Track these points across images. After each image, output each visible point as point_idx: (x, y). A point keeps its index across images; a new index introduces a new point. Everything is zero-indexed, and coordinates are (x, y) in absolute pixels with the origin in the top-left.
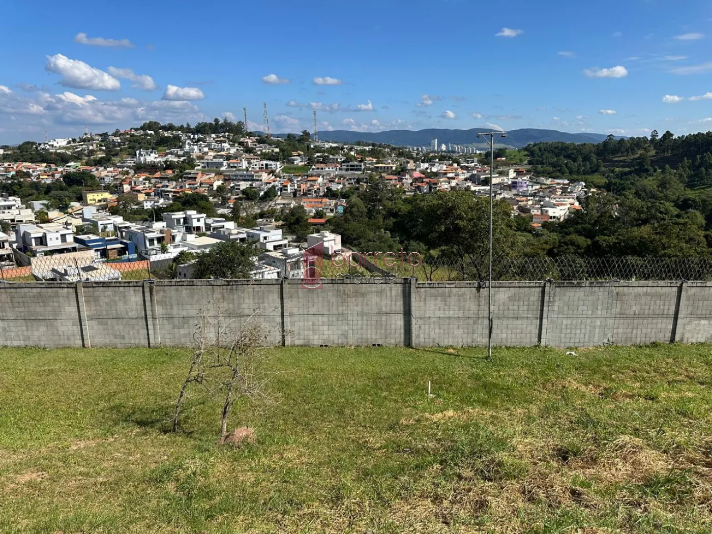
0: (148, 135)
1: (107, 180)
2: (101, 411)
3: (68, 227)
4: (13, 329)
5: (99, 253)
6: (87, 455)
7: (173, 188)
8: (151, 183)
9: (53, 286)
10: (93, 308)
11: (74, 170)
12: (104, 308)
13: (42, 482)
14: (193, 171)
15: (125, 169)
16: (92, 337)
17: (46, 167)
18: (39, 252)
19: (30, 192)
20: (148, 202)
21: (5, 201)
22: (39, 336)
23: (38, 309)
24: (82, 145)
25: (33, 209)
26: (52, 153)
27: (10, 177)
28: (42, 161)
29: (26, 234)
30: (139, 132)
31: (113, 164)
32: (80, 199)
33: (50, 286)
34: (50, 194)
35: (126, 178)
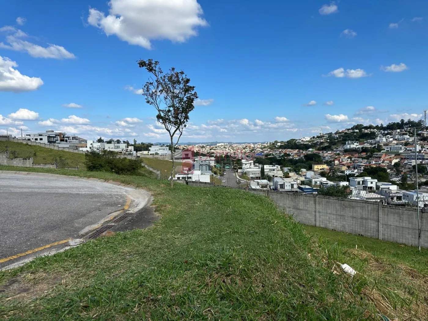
0: (354, 132)
1: (327, 158)
3: (297, 181)
7: (365, 164)
8: (352, 160)
11: (311, 153)
14: (379, 153)
15: (338, 152)
17: (298, 151)
20: (348, 171)
21: (273, 167)
24: (317, 140)
25: (283, 171)
26: (301, 144)
27: (281, 156)
28: (297, 149)
29: (277, 182)
30: (350, 131)
31: (331, 149)
32: (311, 168)
35: (337, 157)
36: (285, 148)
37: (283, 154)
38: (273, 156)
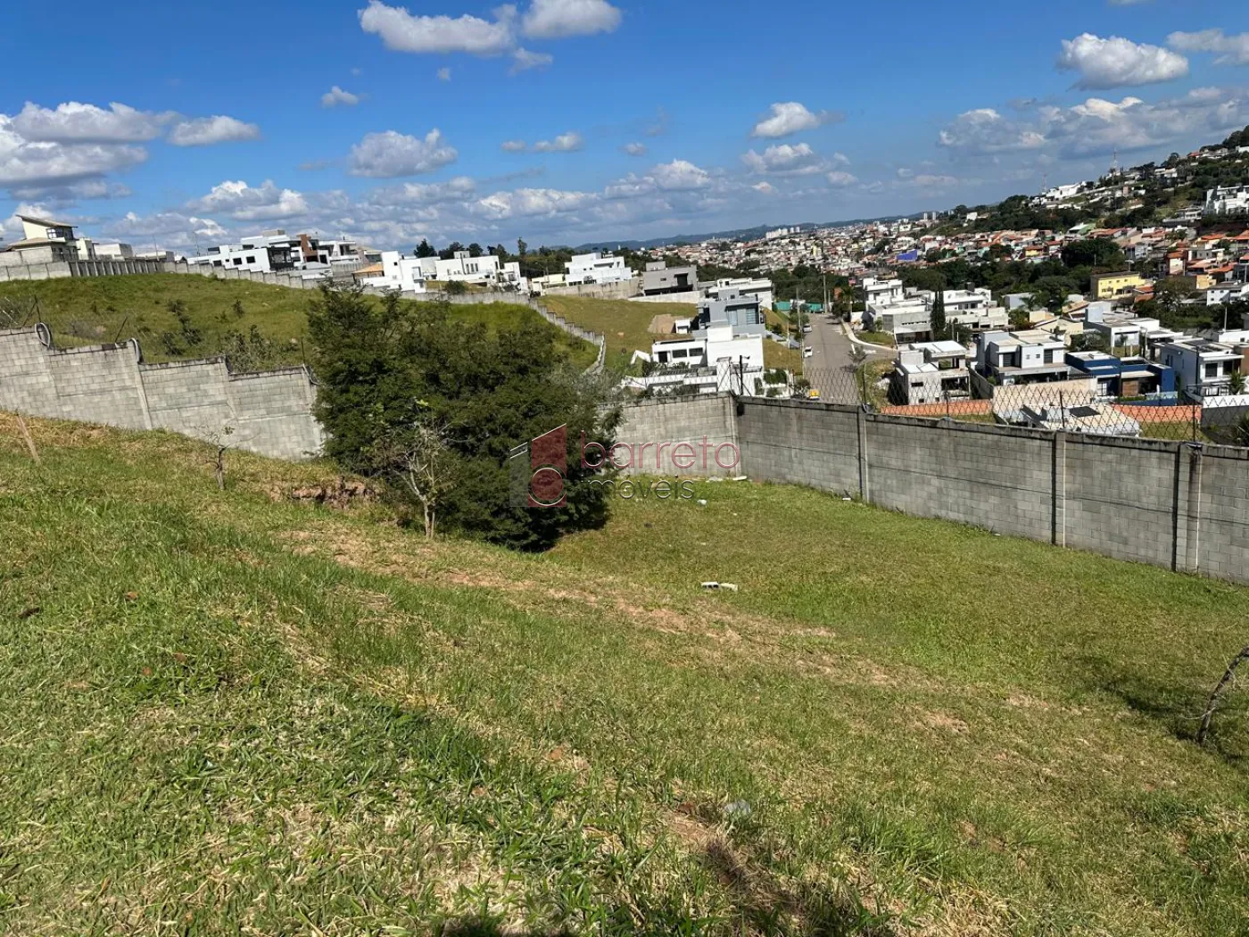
0: (1237, 156)
1: (1139, 252)
2: (1066, 658)
3: (1060, 337)
4: (952, 492)
5: (1105, 386)
6: (1032, 722)
8: (1230, 253)
9: (1018, 433)
10: (1078, 479)
11: (1082, 238)
12: (1097, 482)
13: (958, 736)
15: (1179, 227)
16: (1070, 530)
17: (1037, 236)
18: (1007, 377)
19: (1007, 280)
20: (1217, 292)
21: (969, 294)
22: (987, 512)
23: (991, 468)
24: (1103, 191)
25: (1007, 307)
26: (1049, 211)
27: (981, 255)
28: (1032, 227)
29: (993, 347)
30: (1219, 152)
31: (1155, 220)
32: (1087, 289)
33: (1013, 433)
34: (1037, 282)
35: (1177, 246)
36: (992, 230)
37: (987, 249)
38: (954, 259)
